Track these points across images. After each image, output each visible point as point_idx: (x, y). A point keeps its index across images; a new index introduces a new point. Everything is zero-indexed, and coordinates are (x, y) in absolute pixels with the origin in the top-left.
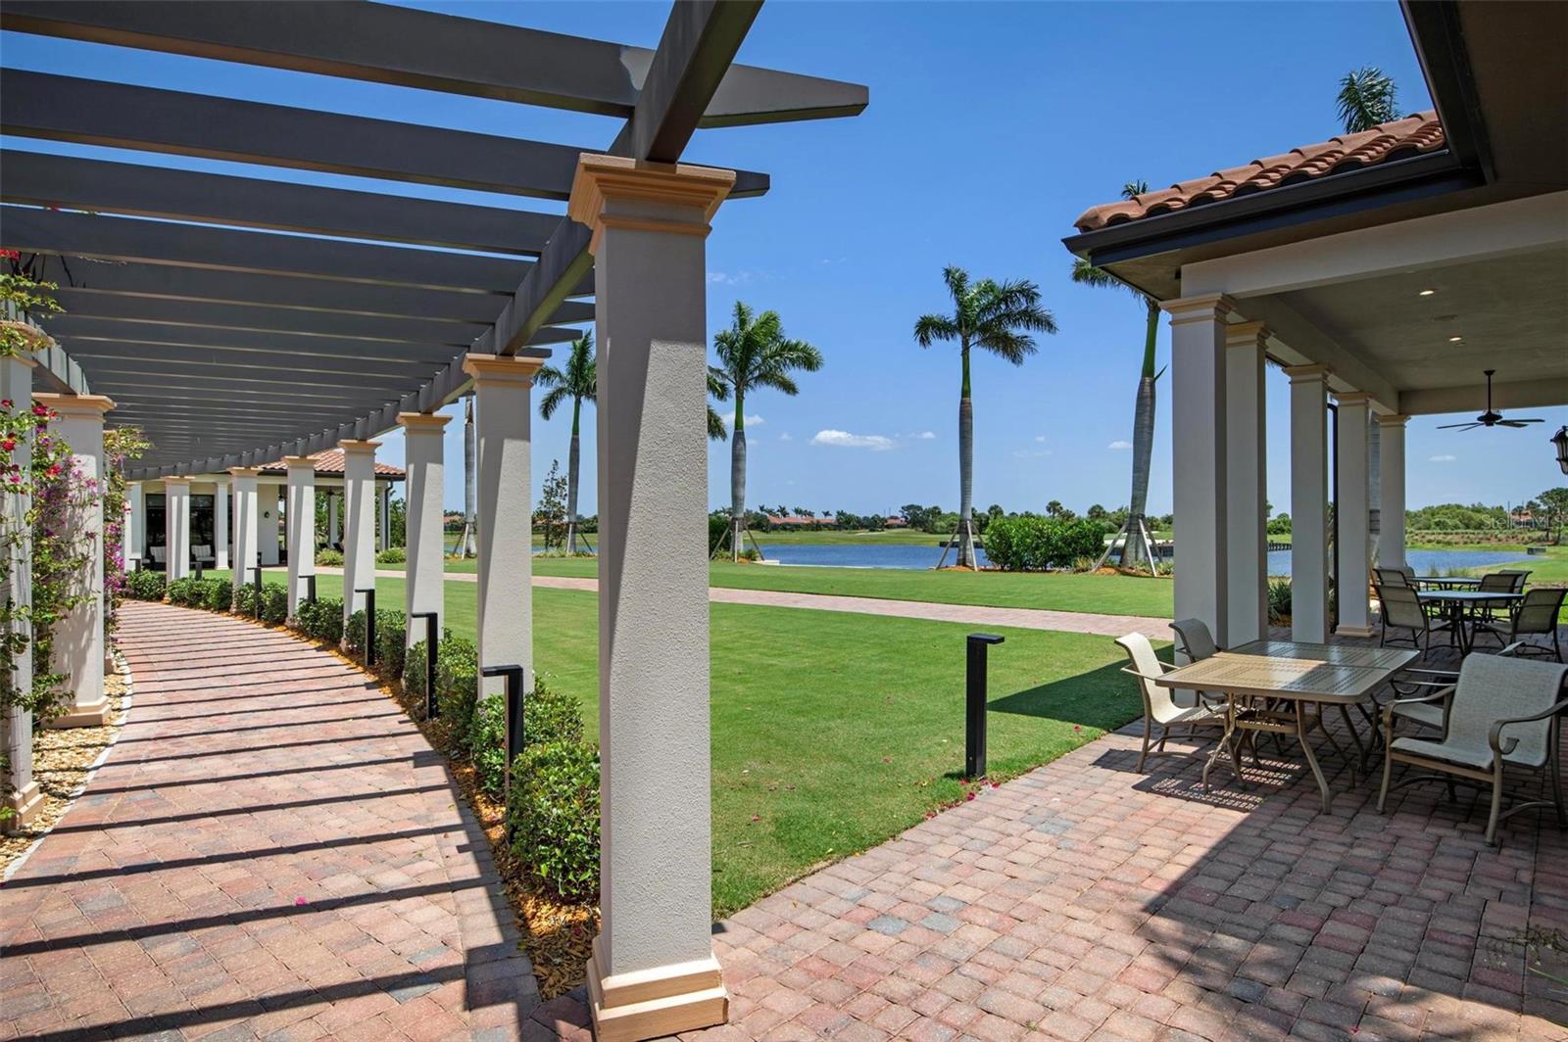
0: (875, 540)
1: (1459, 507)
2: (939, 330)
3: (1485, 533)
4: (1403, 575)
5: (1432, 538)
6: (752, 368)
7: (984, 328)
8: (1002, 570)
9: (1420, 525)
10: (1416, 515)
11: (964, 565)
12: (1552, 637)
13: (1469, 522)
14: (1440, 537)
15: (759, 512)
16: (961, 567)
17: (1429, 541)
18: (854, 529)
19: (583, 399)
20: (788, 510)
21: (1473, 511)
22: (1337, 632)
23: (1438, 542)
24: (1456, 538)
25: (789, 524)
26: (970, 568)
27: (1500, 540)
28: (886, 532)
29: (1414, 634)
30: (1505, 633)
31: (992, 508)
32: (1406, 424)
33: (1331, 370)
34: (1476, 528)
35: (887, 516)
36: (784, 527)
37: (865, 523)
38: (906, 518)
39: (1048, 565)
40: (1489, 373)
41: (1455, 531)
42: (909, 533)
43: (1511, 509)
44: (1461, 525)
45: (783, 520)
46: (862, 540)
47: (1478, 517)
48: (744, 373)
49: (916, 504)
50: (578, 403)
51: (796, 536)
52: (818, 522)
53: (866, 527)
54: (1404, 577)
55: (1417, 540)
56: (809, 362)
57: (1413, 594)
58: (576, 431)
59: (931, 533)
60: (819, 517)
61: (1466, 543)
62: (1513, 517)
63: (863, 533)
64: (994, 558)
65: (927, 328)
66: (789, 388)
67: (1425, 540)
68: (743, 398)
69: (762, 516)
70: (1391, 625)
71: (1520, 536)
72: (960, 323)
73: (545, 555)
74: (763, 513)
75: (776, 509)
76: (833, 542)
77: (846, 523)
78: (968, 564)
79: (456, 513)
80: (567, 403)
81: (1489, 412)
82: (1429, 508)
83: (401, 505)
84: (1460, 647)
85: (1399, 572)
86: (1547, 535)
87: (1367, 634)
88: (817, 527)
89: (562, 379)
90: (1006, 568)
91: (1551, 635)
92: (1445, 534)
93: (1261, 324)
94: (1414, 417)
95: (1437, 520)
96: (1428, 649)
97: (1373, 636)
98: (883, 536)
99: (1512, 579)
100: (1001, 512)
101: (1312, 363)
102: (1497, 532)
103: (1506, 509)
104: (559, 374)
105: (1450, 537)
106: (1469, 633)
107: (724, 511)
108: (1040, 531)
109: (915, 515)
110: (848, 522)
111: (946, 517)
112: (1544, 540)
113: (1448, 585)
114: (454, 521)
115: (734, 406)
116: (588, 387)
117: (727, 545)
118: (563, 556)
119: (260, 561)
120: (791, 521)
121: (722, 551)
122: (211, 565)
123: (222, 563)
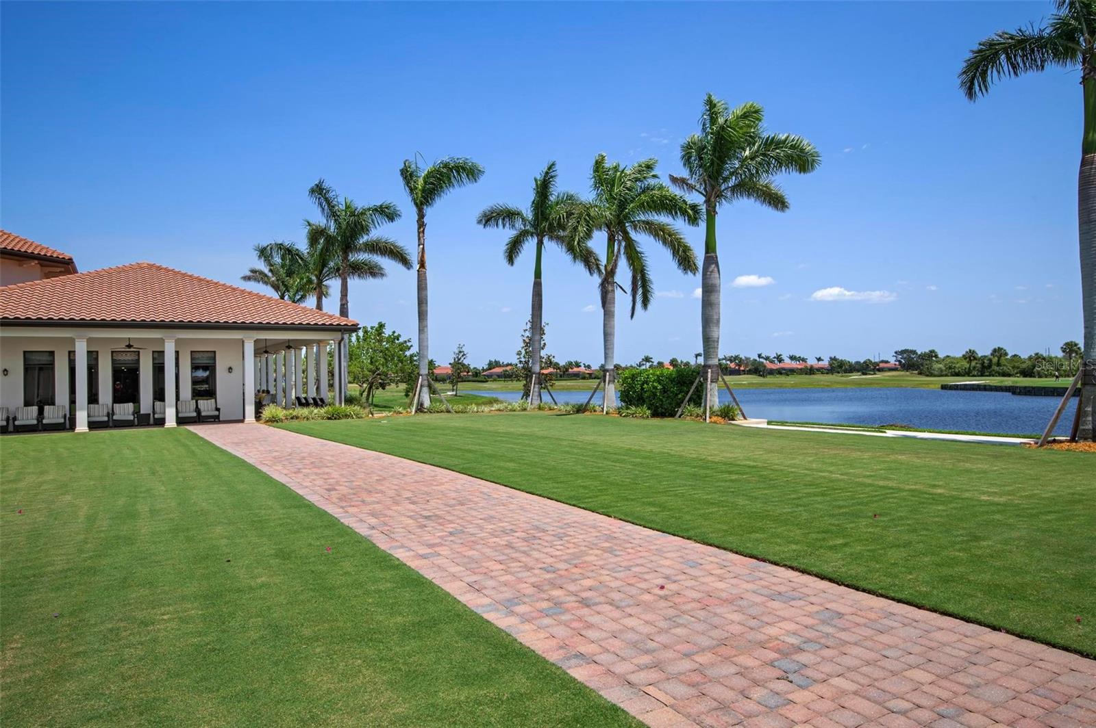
0: (871, 383)
6: (726, 173)
15: (758, 359)
18: (845, 372)
19: (546, 240)
20: (784, 357)
25: (783, 369)
28: (879, 376)
31: (995, 350)
35: (877, 360)
36: (780, 372)
37: (857, 367)
38: (900, 362)
42: (902, 376)
45: (778, 365)
46: (858, 384)
48: (716, 181)
49: (910, 348)
51: (791, 380)
52: (812, 367)
53: (858, 371)
56: (801, 161)
59: (927, 376)
60: (812, 362)
63: (856, 376)
66: (776, 201)
68: (715, 213)
69: (759, 362)
74: (761, 360)
75: (772, 355)
76: (827, 386)
77: (838, 367)
88: (811, 371)
89: (525, 221)
104: (519, 214)
107: (725, 359)
109: (910, 359)
114: (507, 371)
115: (703, 225)
116: (551, 225)
117: (698, 399)
118: (525, 409)
119: (218, 417)
120: (787, 366)
121: (691, 407)
122: (161, 422)
123: (171, 422)
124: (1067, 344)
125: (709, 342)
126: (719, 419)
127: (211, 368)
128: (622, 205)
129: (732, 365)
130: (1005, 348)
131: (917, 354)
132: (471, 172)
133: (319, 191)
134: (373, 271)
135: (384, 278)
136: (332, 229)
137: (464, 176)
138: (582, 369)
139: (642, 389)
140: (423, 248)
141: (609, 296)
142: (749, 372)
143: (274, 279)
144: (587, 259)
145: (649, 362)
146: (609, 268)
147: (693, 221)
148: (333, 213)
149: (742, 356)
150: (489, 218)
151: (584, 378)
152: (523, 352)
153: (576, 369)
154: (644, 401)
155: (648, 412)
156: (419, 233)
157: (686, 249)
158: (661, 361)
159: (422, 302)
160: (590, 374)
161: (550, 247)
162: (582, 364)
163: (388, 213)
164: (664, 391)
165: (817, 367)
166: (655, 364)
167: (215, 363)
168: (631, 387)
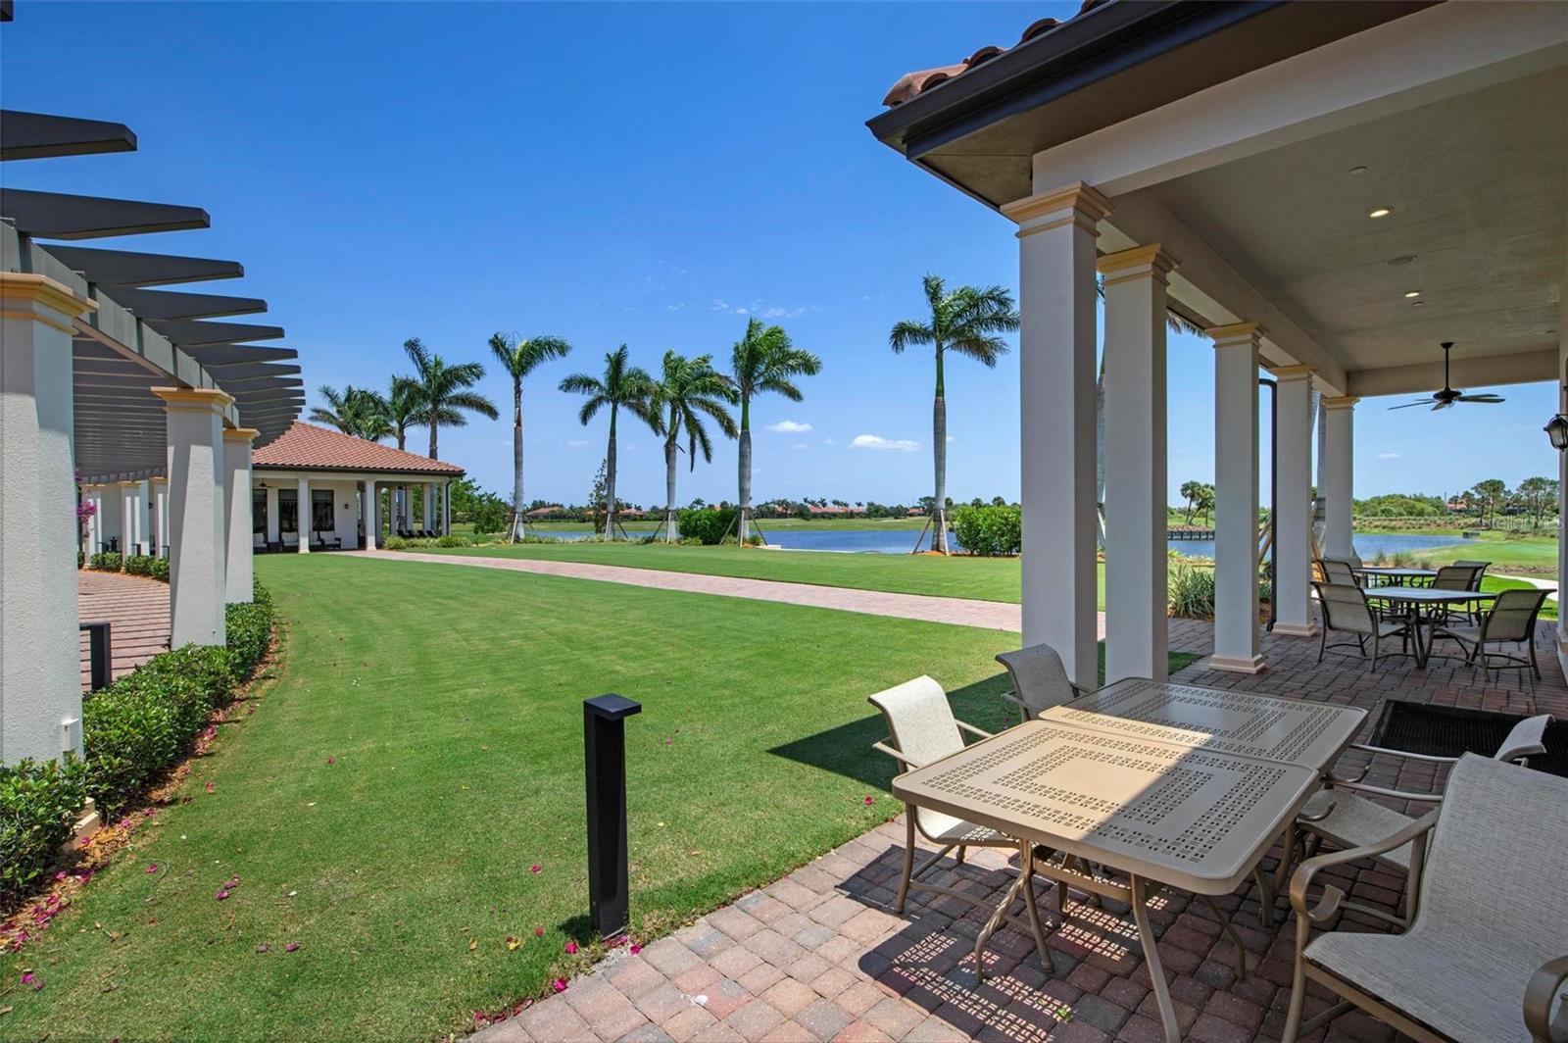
0: (897, 527)
1: (1403, 497)
2: (915, 335)
3: (1425, 520)
4: (1349, 566)
5: (1378, 523)
6: (757, 374)
7: (959, 333)
8: (972, 555)
9: (1368, 513)
10: (1365, 504)
11: (938, 550)
12: (1528, 647)
13: (1413, 510)
14: (1386, 523)
15: (804, 503)
16: (935, 552)
17: (1376, 527)
18: (881, 517)
19: (619, 406)
20: (827, 501)
21: (1414, 500)
22: (1274, 630)
23: (1384, 527)
24: (1400, 524)
25: (827, 513)
26: (942, 552)
27: (1439, 526)
28: (906, 520)
29: (1361, 639)
30: (1470, 641)
31: (995, 499)
32: (1354, 407)
33: (1262, 330)
34: (1418, 515)
35: (906, 506)
36: (823, 516)
37: (892, 512)
38: (922, 508)
39: (1014, 550)
40: (1447, 346)
41: (1399, 518)
43: (1448, 498)
44: (1405, 513)
45: (822, 510)
46: (886, 526)
47: (1419, 506)
48: (750, 380)
50: (615, 409)
51: (833, 523)
52: (852, 511)
53: (892, 515)
54: (1350, 569)
55: (1365, 525)
56: (809, 367)
57: (1359, 592)
58: (613, 433)
60: (853, 507)
61: (1408, 528)
62: (1450, 505)
63: (890, 520)
64: (965, 544)
65: (902, 334)
66: (794, 394)
67: (1372, 526)
68: (748, 401)
69: (805, 506)
70: (1331, 628)
71: (1457, 522)
72: (935, 329)
73: (586, 540)
74: (807, 504)
75: (817, 500)
76: (864, 528)
77: (875, 512)
78: (941, 549)
79: (557, 505)
80: (605, 409)
81: (1447, 389)
82: (1376, 498)
83: (485, 498)
84: (1415, 656)
85: (1346, 564)
86: (1481, 521)
87: (1308, 633)
88: (851, 515)
89: (601, 388)
90: (975, 553)
91: (1525, 645)
92: (1390, 520)
93: (1156, 248)
94: (1362, 399)
95: (1383, 508)
96: (1377, 659)
97: (1315, 635)
98: (905, 523)
99: (1471, 571)
100: (1003, 503)
101: (1240, 321)
102: (1436, 518)
103: (1443, 499)
104: (597, 383)
105: (1394, 523)
106: (1426, 641)
107: (774, 503)
108: (1006, 519)
109: (931, 506)
110: (877, 511)
111: (957, 506)
112: (1478, 526)
113: (1399, 579)
115: (741, 405)
116: (624, 394)
117: (735, 531)
118: (602, 541)
119: (339, 546)
120: (830, 511)
121: (731, 537)
122: (295, 549)
123: (304, 548)
125: (743, 492)
126: (749, 545)
127: (330, 505)
128: (682, 388)
129: (780, 509)
132: (563, 349)
133: (412, 346)
134: (455, 420)
135: (465, 426)
136: (421, 382)
137: (555, 351)
138: (633, 510)
139: (696, 524)
140: (520, 411)
141: (672, 454)
142: (795, 516)
143: (341, 420)
144: (654, 421)
145: (700, 504)
146: (672, 433)
147: (734, 402)
148: (425, 369)
149: (789, 500)
150: (570, 385)
151: (635, 520)
152: (595, 494)
153: (626, 511)
154: (697, 534)
155: (701, 541)
156: (516, 398)
157: (730, 421)
158: (711, 503)
159: (518, 453)
160: (641, 516)
161: (622, 410)
162: (633, 506)
163: (474, 371)
164: (712, 526)
165: (856, 511)
166: (706, 506)
167: (333, 500)
168: (688, 523)
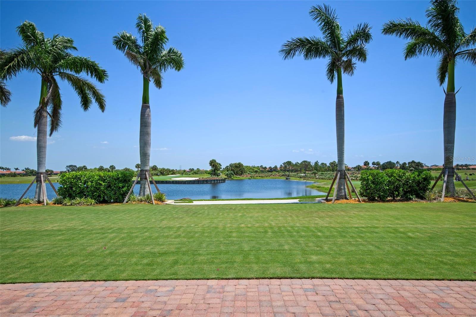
31: (111, 167)
52: (14, 173)
60: (13, 170)
71: (278, 175)
77: (30, 173)
109: (73, 169)
124: (137, 165)
130: (114, 166)
131: (77, 167)
165: (17, 173)
